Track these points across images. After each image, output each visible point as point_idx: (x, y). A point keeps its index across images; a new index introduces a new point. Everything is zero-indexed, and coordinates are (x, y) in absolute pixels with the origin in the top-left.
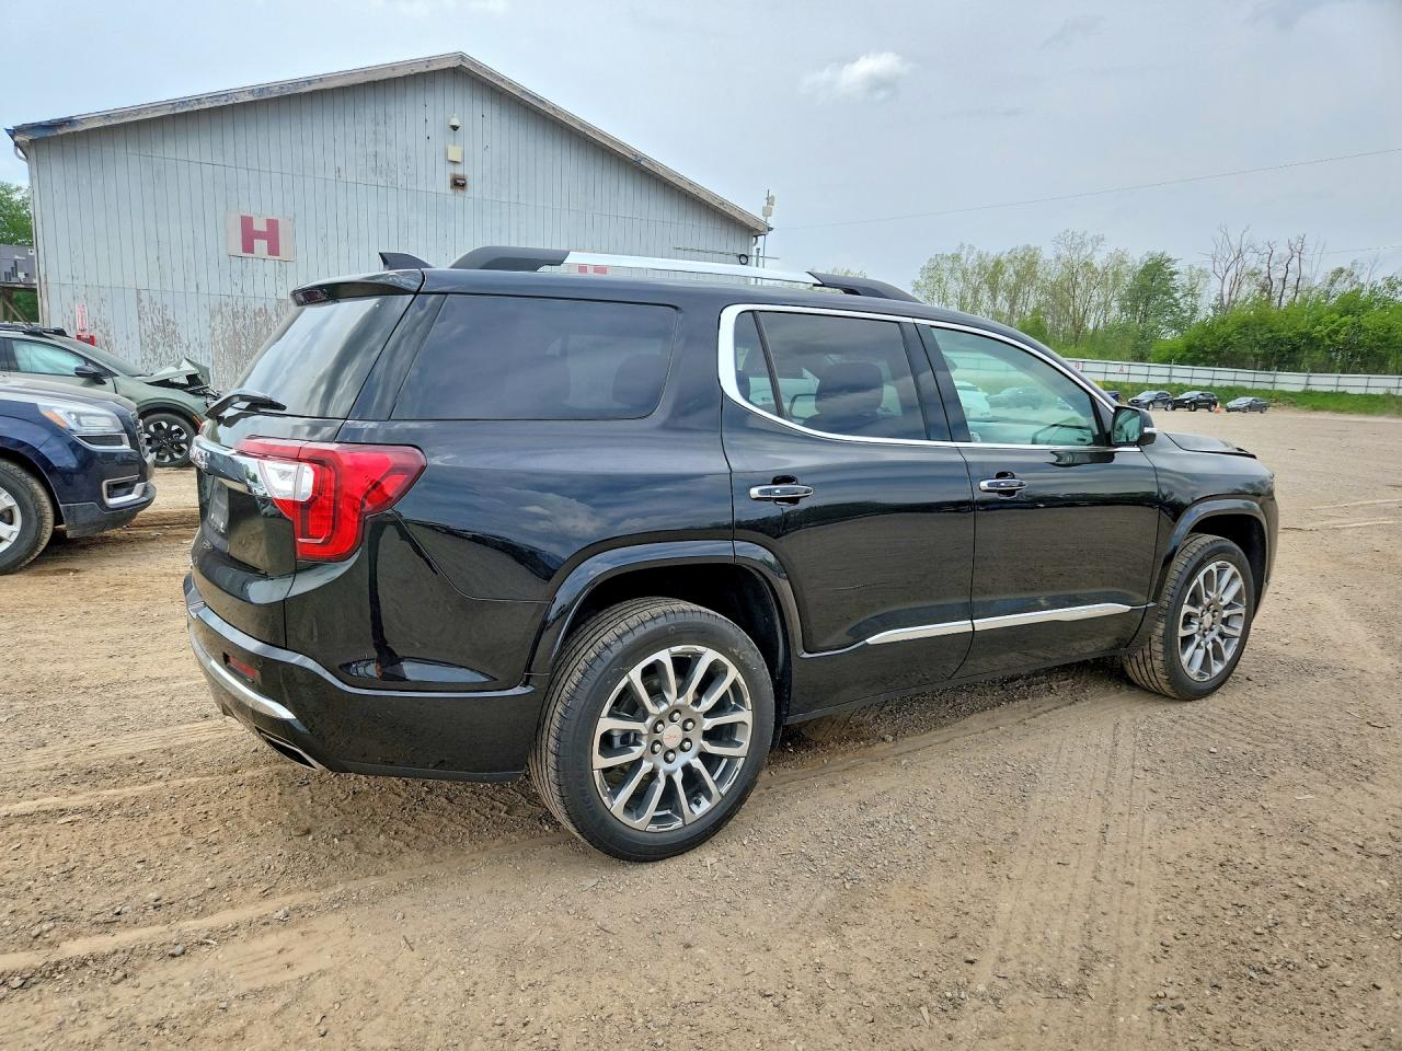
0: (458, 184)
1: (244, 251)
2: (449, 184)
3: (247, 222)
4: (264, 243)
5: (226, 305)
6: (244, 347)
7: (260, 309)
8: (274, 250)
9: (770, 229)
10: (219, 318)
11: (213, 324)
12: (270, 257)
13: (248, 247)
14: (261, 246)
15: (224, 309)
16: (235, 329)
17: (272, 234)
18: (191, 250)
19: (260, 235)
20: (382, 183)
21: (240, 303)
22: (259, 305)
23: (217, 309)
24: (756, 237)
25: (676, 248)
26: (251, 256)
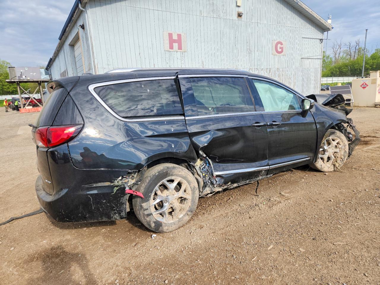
0: (240, 15)
1: (170, 49)
2: (237, 15)
3: (170, 35)
9: (333, 28)
12: (179, 50)
13: (171, 47)
14: (176, 45)
17: (179, 41)
18: (151, 49)
19: (175, 41)
20: (215, 16)
24: (328, 31)
25: (303, 38)
26: (172, 50)
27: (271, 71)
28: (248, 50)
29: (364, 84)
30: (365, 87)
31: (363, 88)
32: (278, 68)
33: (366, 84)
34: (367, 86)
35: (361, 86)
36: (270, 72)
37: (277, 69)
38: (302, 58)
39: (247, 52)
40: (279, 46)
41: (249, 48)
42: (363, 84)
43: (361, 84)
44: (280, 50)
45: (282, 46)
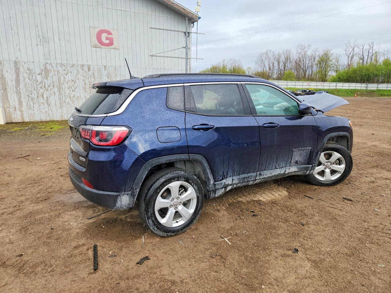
9: (199, 18)
24: (193, 23)
25: (151, 28)
27: (92, 68)
28: (41, 37)
32: (105, 66)
36: (89, 70)
37: (103, 67)
38: (153, 56)
39: (39, 40)
41: (40, 34)
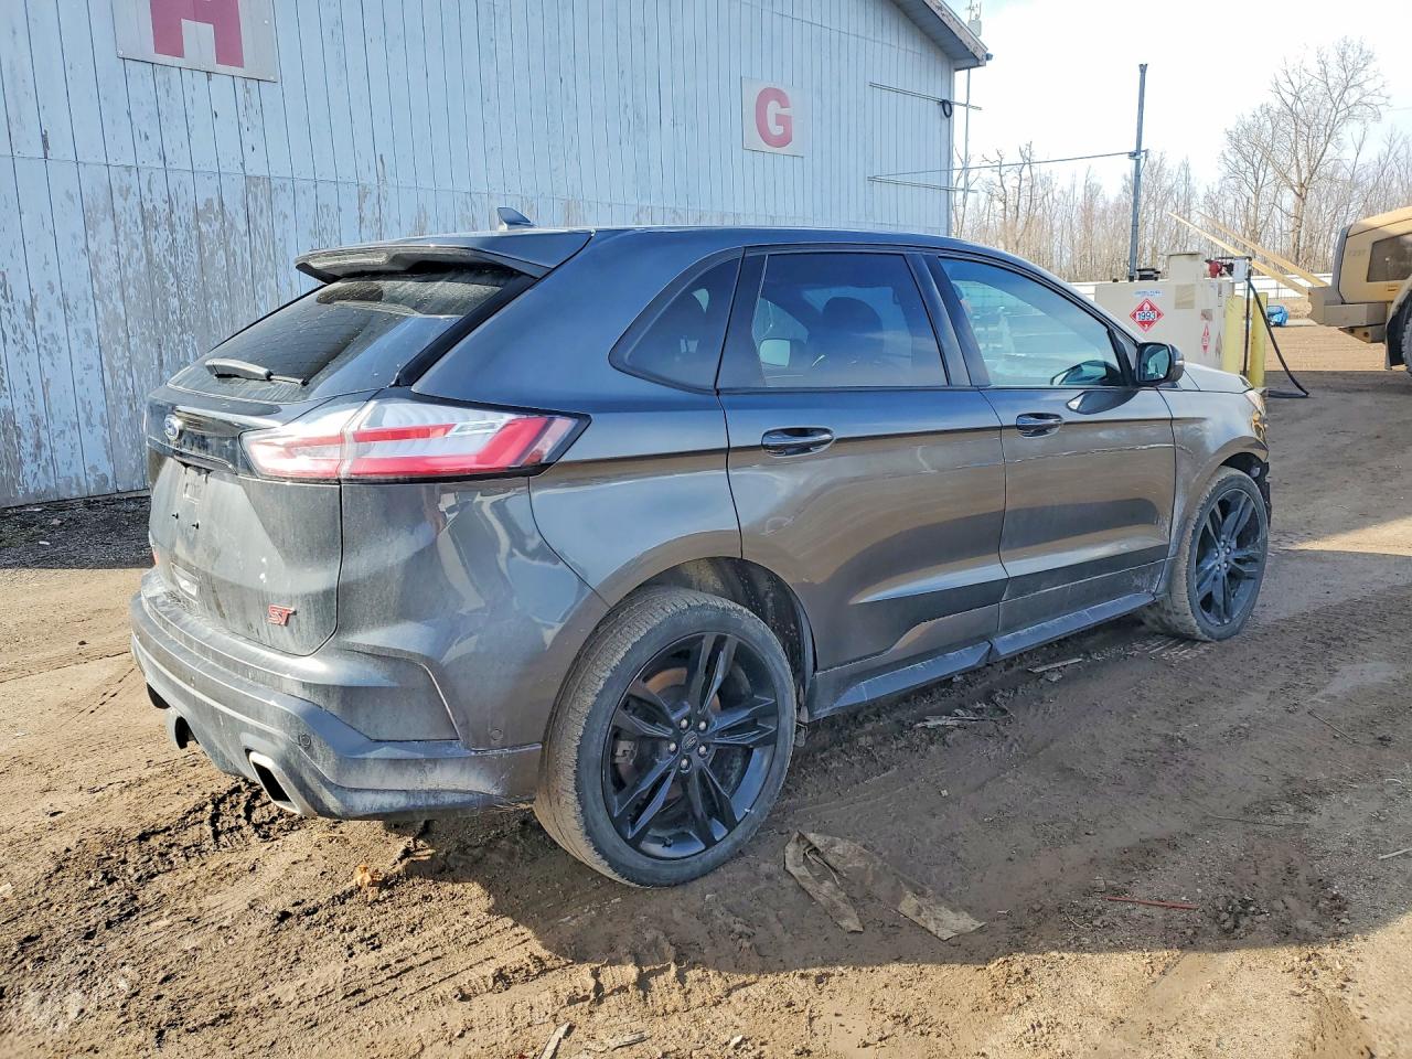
1: (159, 49)
4: (207, 30)
5: (125, 193)
6: (175, 302)
7: (209, 202)
8: (229, 51)
9: (989, 57)
10: (106, 228)
11: (93, 247)
12: (222, 68)
13: (169, 41)
14: (198, 33)
15: (119, 203)
16: (149, 254)
21: (159, 188)
22: (207, 191)
23: (101, 203)
25: (872, 85)
26: (177, 61)
28: (630, 115)
29: (1147, 306)
30: (1150, 323)
31: (1142, 323)
33: (1152, 309)
34: (1159, 315)
35: (1134, 316)
38: (872, 179)
39: (625, 123)
40: (773, 108)
41: (629, 103)
42: (1141, 309)
43: (1135, 307)
44: (777, 130)
45: (784, 111)
